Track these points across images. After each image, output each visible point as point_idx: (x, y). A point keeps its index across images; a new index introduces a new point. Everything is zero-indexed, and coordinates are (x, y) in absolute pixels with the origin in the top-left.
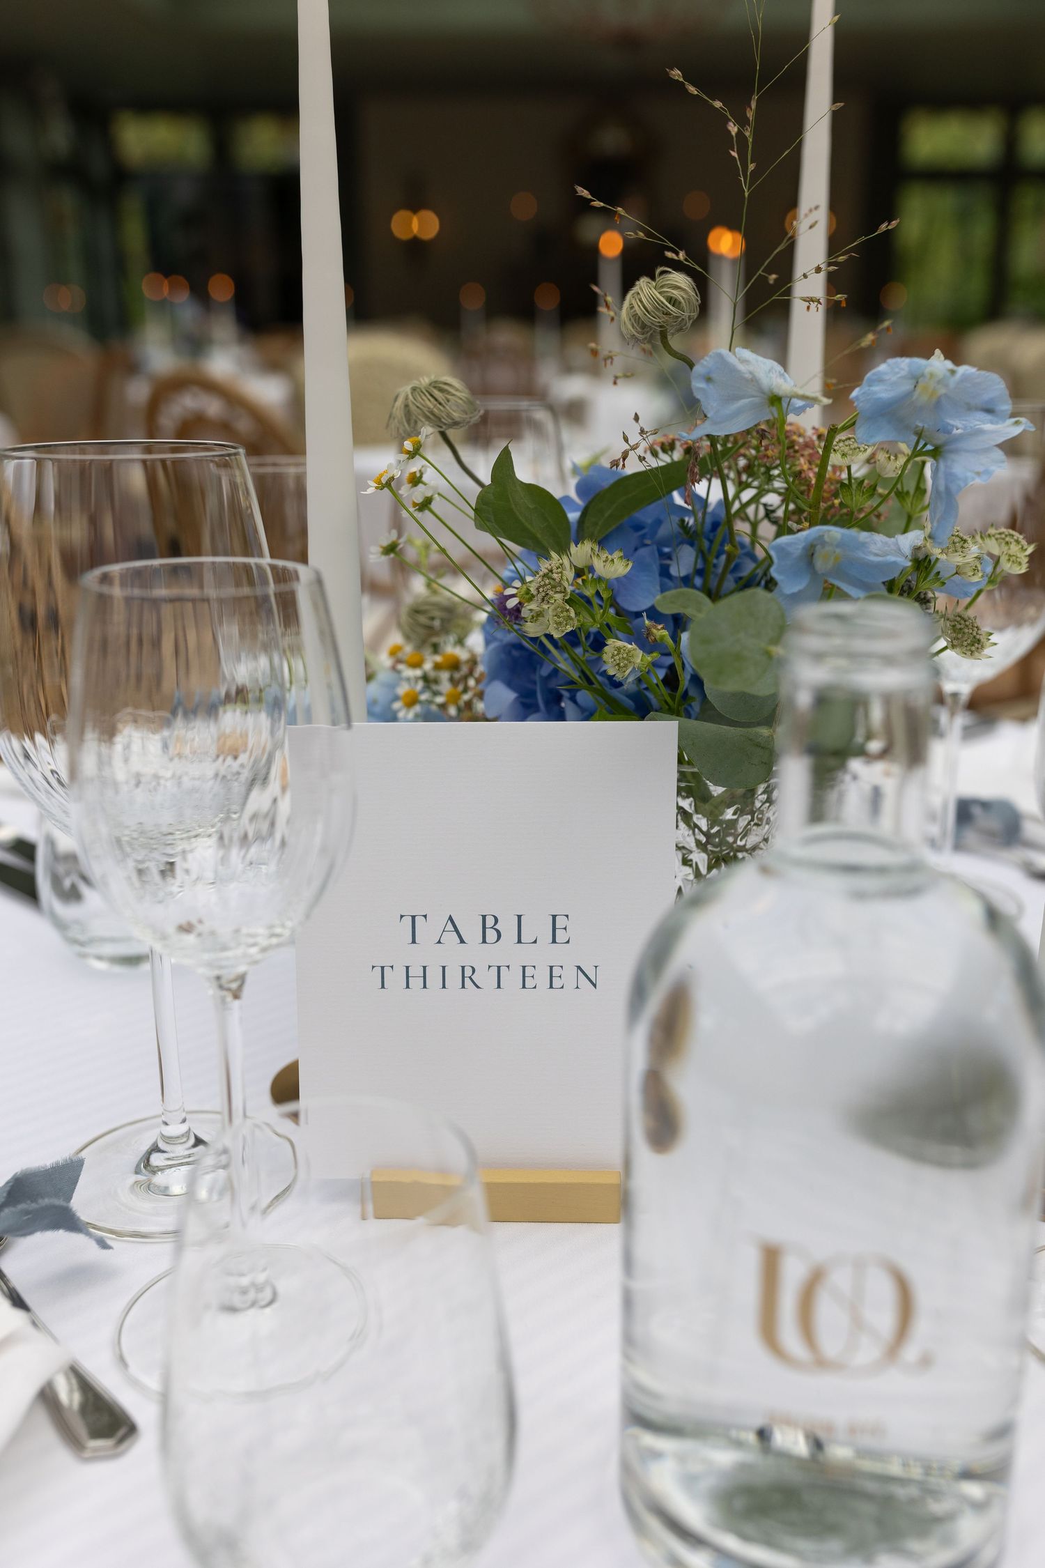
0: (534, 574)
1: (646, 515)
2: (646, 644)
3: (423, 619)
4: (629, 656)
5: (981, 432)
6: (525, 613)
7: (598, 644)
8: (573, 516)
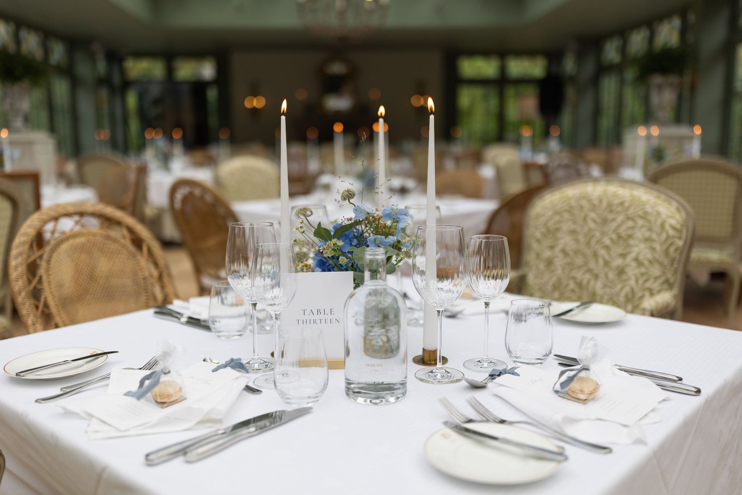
0: (325, 245)
1: (347, 233)
2: (347, 257)
3: (299, 256)
4: (344, 260)
5: (404, 218)
6: (324, 252)
7: (338, 258)
8: (332, 233)
